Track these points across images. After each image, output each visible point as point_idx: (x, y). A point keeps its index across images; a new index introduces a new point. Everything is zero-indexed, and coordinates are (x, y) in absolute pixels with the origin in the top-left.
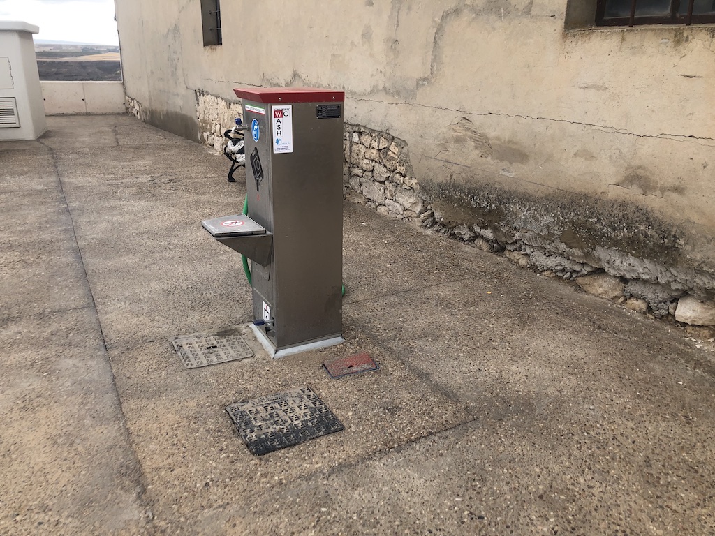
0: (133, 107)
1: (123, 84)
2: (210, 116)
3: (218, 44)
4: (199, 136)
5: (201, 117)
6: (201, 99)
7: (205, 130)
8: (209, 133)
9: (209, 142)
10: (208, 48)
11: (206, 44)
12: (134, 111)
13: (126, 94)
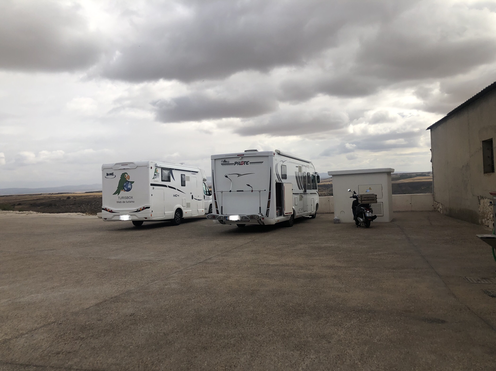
0: (439, 207)
1: (433, 195)
2: (487, 210)
3: (492, 172)
4: (480, 221)
5: (481, 211)
6: (482, 201)
7: (483, 217)
8: (486, 219)
9: (486, 224)
10: (486, 174)
11: (485, 172)
12: (439, 210)
13: (434, 200)
